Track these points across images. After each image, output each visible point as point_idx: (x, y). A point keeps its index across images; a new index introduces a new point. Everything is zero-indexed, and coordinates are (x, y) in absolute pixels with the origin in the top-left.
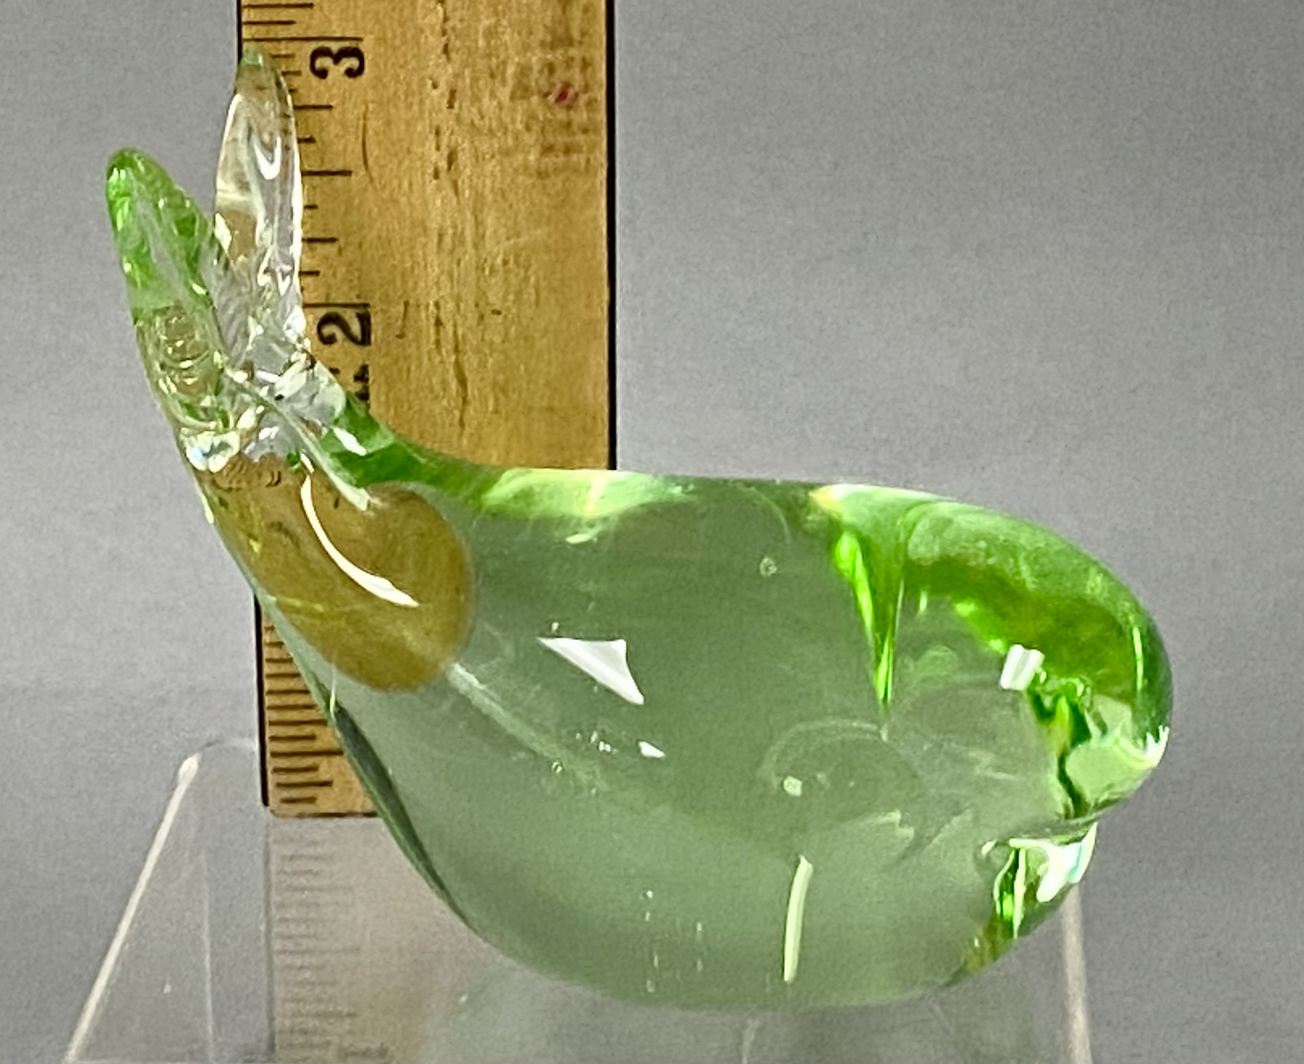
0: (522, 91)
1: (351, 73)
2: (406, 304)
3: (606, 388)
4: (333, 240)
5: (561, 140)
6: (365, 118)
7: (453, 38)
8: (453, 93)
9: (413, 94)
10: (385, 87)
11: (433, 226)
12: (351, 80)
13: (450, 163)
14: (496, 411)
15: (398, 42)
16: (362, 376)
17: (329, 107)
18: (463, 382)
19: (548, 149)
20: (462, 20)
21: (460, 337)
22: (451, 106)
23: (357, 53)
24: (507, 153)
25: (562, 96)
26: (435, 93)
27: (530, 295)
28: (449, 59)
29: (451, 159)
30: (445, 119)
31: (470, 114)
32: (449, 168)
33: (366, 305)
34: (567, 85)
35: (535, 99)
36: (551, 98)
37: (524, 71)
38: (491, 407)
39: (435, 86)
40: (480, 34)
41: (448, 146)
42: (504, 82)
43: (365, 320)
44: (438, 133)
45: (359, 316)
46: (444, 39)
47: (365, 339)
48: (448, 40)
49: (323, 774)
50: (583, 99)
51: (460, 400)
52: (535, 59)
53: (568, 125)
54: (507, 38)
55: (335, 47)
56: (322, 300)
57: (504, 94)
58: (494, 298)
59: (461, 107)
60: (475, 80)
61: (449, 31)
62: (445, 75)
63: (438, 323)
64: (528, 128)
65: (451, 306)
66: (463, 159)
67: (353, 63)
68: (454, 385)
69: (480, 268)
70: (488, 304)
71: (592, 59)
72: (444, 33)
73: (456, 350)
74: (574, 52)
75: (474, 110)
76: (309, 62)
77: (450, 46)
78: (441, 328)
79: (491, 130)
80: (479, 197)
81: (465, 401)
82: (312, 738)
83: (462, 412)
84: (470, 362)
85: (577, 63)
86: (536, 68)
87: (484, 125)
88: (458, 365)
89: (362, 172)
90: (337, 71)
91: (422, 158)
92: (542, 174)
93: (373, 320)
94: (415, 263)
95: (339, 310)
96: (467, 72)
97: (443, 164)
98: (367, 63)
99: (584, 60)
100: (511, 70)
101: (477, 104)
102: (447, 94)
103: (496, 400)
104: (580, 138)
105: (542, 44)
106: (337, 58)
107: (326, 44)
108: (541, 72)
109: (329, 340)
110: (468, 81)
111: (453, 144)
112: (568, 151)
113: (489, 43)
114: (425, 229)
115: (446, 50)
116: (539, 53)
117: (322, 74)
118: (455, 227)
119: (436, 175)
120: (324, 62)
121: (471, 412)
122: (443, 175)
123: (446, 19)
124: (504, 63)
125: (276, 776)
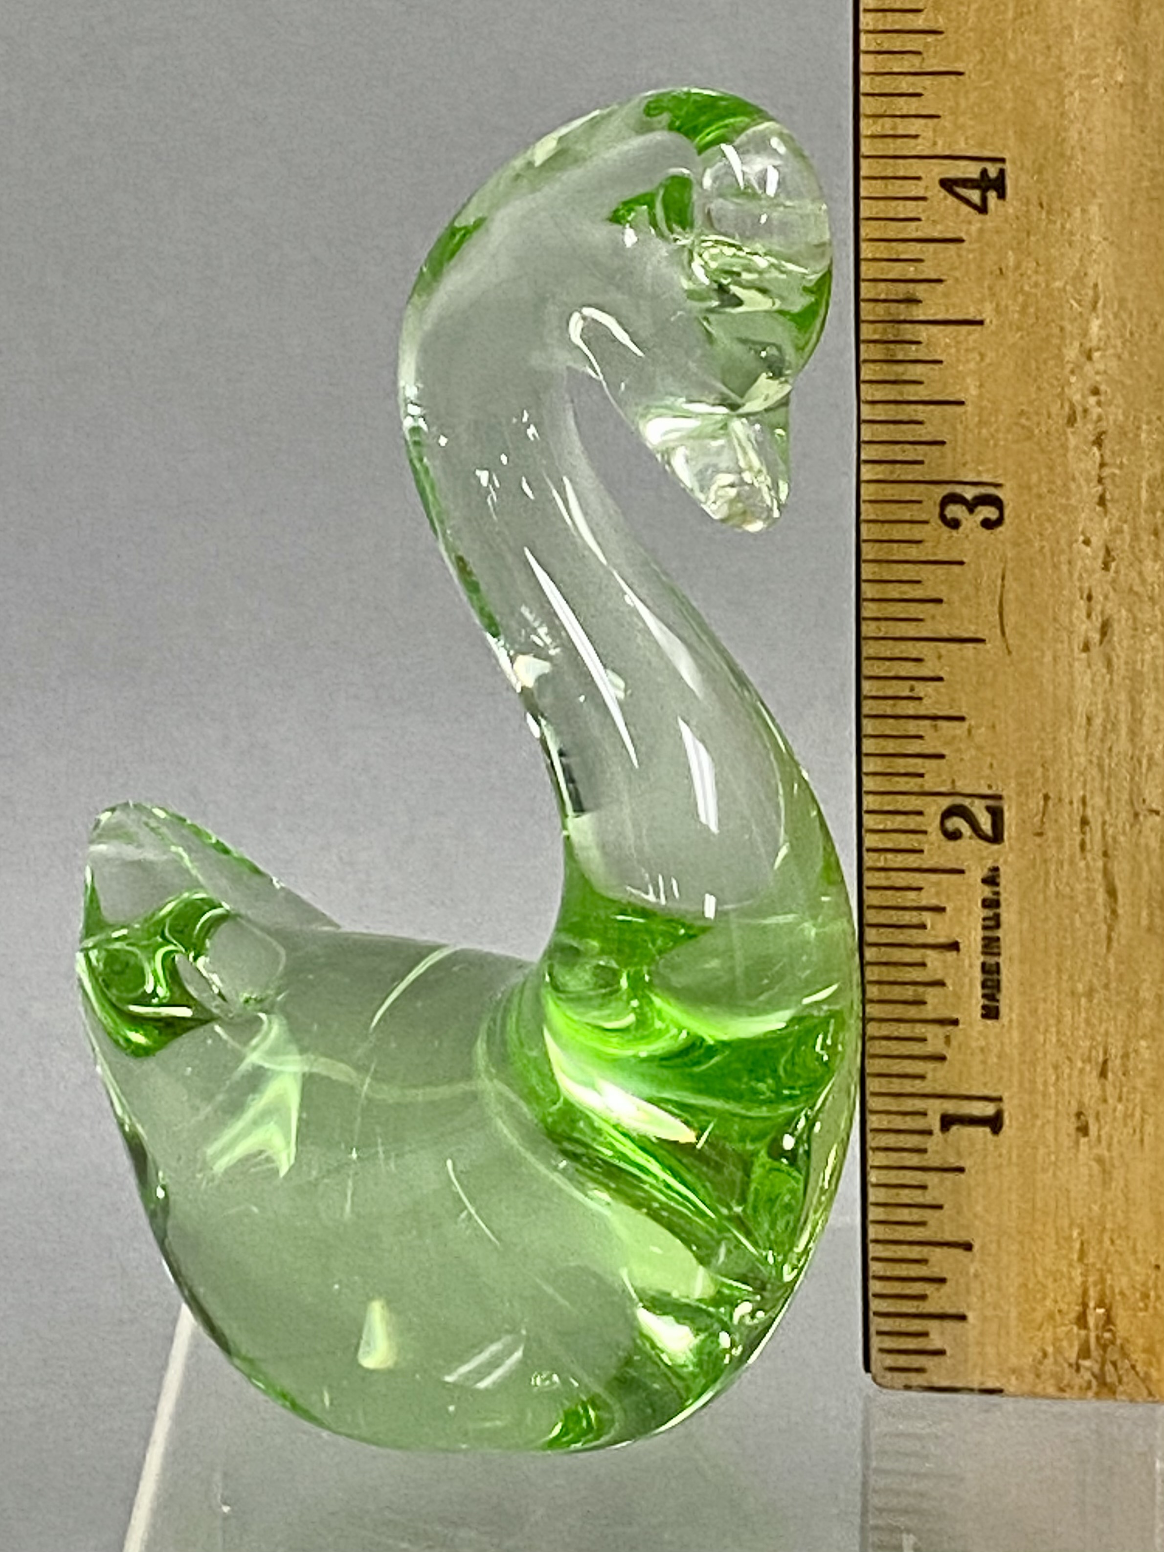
1: (987, 524)
2: (1046, 798)
4: (962, 719)
6: (1003, 579)
7: (1110, 487)
9: (1062, 552)
10: (1029, 542)
11: (1081, 709)
12: (987, 532)
14: (1150, 929)
16: (992, 879)
17: (961, 563)
18: (1112, 892)
21: (1110, 840)
22: (1106, 567)
23: (996, 502)
28: (1106, 512)
29: (1105, 629)
30: (1098, 582)
31: (1129, 576)
32: (1101, 642)
33: (999, 797)
38: (1145, 922)
40: (1144, 484)
43: (996, 814)
44: (1090, 598)
45: (988, 809)
47: (997, 837)
48: (1104, 491)
49: (935, 1342)
55: (969, 493)
59: (1117, 572)
60: (1136, 537)
61: (1107, 481)
63: (1084, 822)
65: (1099, 801)
66: (1119, 629)
67: (990, 512)
68: (1101, 897)
73: (1105, 854)
76: (937, 510)
77: (1108, 496)
78: (1087, 828)
80: (1135, 676)
82: (923, 1297)
83: (1111, 928)
84: (1121, 869)
88: (1106, 872)
89: (999, 642)
90: (971, 522)
93: (1006, 815)
94: (1057, 748)
95: (967, 802)
97: (1096, 636)
98: (1007, 512)
102: (1102, 554)
103: (1151, 915)
107: (958, 489)
109: (954, 836)
110: (1128, 538)
115: (1102, 501)
117: (954, 524)
118: (1107, 710)
119: (1086, 648)
120: (955, 511)
123: (1102, 465)
125: (879, 1338)
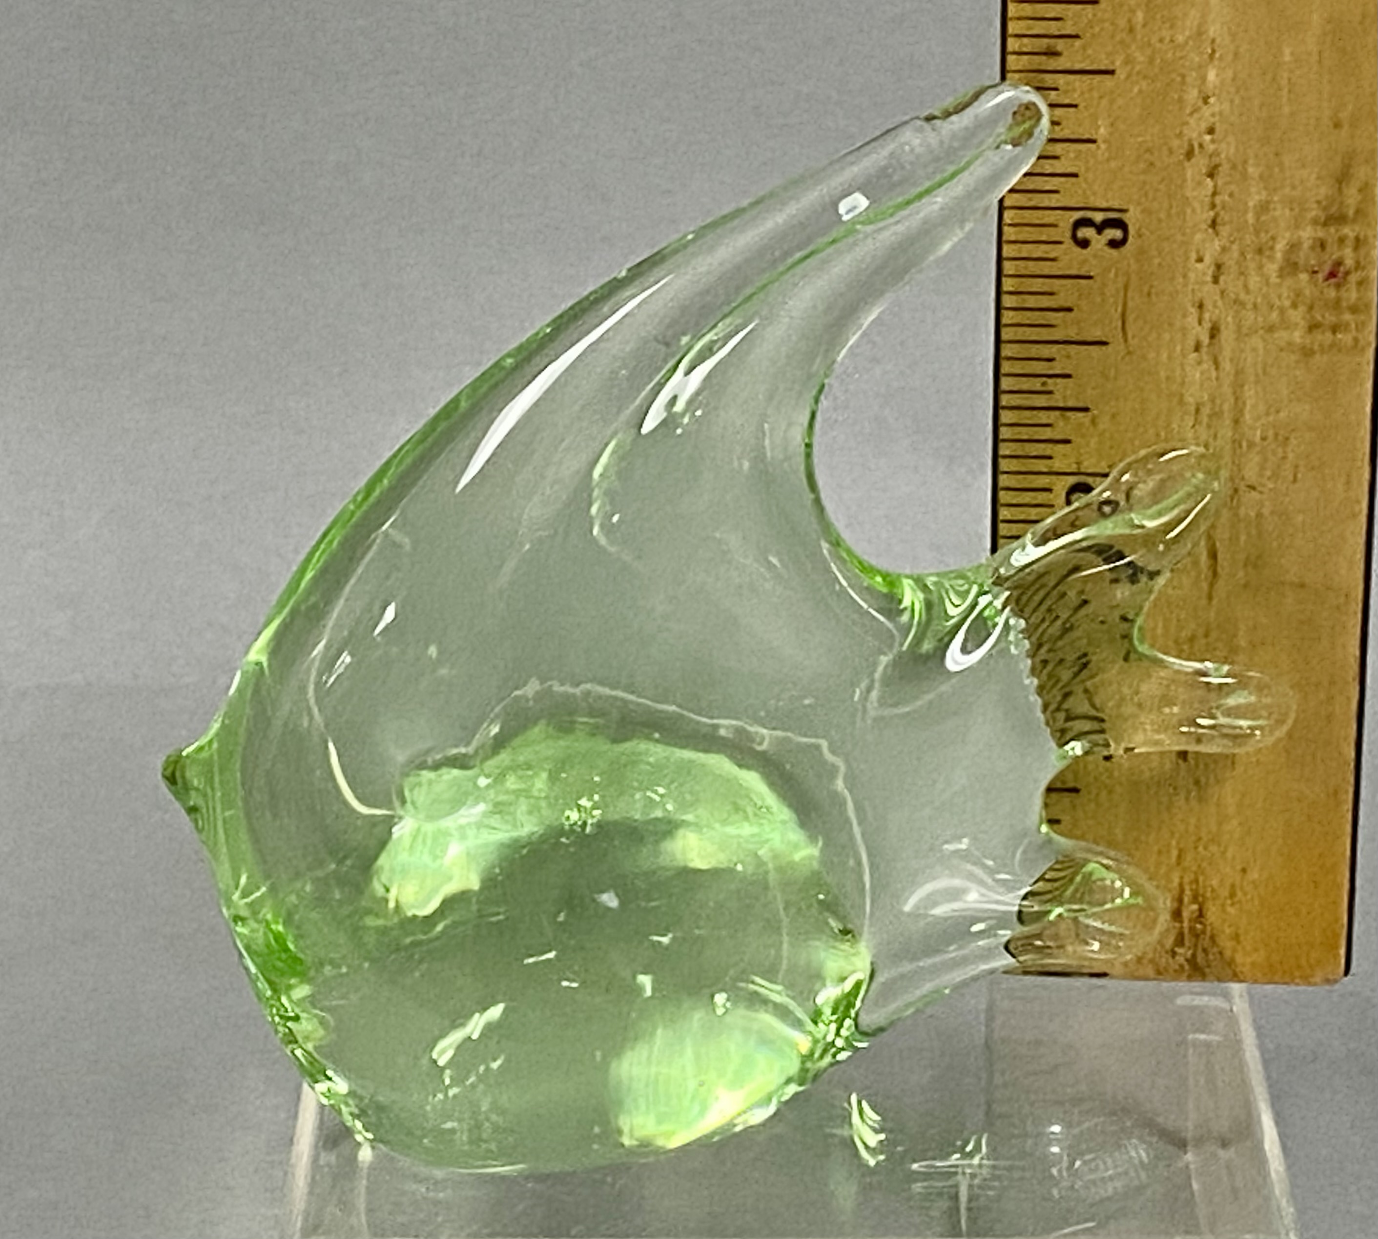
0: (1290, 267)
3: (1362, 566)
5: (1330, 318)
8: (1219, 267)
13: (1212, 337)
15: (1162, 215)
19: (1313, 327)
20: (1231, 195)
24: (1271, 329)
25: (1332, 275)
26: (1199, 266)
27: (1287, 472)
34: (1339, 263)
35: (1304, 277)
36: (1320, 276)
37: (1294, 247)
39: (1200, 260)
41: (1210, 321)
42: (1271, 258)
46: (1212, 213)
50: (1353, 278)
51: (1210, 574)
52: (1307, 234)
53: (1338, 301)
54: (1277, 213)
56: (1074, 468)
57: (1272, 269)
58: (1251, 473)
62: (1212, 248)
64: (1294, 306)
69: (1236, 443)
70: (1243, 478)
71: (1366, 237)
72: (1213, 206)
74: (1348, 231)
75: (1240, 283)
79: (1255, 306)
81: (1215, 574)
85: (1350, 243)
86: (1306, 245)
87: (1248, 299)
91: (1184, 330)
92: (1307, 353)
96: (1235, 247)
99: (1357, 239)
100: (1280, 246)
101: (1242, 278)
104: (1347, 317)
105: (1315, 222)
106: (1100, 228)
108: (1312, 248)
111: (1214, 318)
112: (1334, 329)
113: (1258, 219)
114: (1181, 402)
116: (1309, 228)
121: (1221, 583)
122: (1204, 350)
124: (1273, 238)
